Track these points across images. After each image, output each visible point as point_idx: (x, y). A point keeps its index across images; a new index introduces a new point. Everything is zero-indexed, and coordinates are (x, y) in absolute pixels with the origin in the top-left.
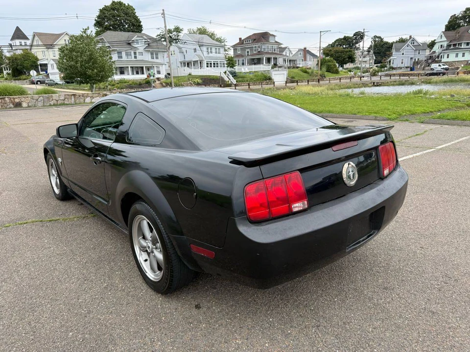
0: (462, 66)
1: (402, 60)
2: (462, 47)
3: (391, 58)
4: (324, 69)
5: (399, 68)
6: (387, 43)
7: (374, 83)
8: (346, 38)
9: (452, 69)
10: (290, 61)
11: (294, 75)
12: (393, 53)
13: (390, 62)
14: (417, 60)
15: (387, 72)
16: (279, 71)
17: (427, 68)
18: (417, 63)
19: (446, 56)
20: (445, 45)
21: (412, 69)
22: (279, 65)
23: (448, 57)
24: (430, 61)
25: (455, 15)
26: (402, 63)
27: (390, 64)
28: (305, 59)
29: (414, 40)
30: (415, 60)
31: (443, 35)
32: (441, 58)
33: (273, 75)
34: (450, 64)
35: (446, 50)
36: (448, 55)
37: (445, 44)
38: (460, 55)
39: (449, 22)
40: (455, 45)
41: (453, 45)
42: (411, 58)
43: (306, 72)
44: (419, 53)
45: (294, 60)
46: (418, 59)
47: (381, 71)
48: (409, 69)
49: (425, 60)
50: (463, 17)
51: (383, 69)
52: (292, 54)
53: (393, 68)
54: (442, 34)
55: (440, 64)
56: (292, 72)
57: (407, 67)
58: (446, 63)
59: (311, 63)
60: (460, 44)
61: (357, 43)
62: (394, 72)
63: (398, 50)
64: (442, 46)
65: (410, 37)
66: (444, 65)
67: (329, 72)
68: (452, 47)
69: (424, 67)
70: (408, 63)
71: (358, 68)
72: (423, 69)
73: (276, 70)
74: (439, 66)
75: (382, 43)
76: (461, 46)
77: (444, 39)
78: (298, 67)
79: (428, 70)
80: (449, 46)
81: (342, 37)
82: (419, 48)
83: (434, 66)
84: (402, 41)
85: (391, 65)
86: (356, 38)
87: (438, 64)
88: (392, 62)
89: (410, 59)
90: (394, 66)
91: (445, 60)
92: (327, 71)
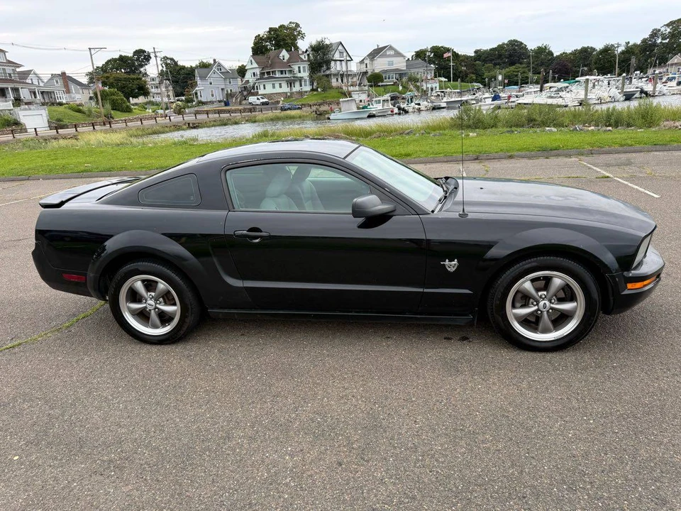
0: (282, 99)
1: (212, 91)
2: (277, 76)
3: (197, 89)
4: (108, 106)
5: (210, 102)
6: (183, 68)
7: (189, 124)
8: (122, 59)
9: (273, 103)
10: (42, 93)
11: (60, 117)
12: (198, 83)
13: (196, 94)
14: (229, 91)
15: (196, 109)
16: (30, 109)
17: (244, 102)
18: (230, 95)
19: (262, 87)
20: (258, 73)
21: (227, 104)
22: (25, 101)
23: (265, 88)
24: (245, 93)
25: (259, 35)
26: (213, 95)
27: (197, 97)
28: (68, 91)
29: (220, 65)
30: (227, 91)
31: (253, 61)
32: (257, 89)
33: (21, 117)
34: (269, 96)
35: (260, 79)
36: (264, 85)
37: (258, 71)
38: (277, 85)
39: (255, 44)
40: (268, 73)
41: (267, 73)
42: (222, 89)
43: (79, 111)
44: (230, 82)
45: (50, 92)
46: (231, 90)
47: (188, 107)
48: (223, 104)
49: (240, 92)
50: (269, 39)
51: (190, 104)
52: (43, 82)
53: (203, 103)
54: (252, 58)
55: (259, 97)
56: (54, 111)
57: (220, 101)
58: (264, 96)
59: (80, 97)
60: (273, 72)
61: (142, 66)
62: (206, 108)
63: (203, 78)
64: (254, 73)
65: (214, 60)
66: (262, 98)
67: (115, 109)
68: (266, 76)
69: (240, 102)
70: (219, 96)
71: (152, 103)
72: (240, 104)
73: (25, 109)
74: (258, 99)
75: (178, 68)
76: (275, 74)
77: (255, 65)
78: (61, 104)
79: (246, 104)
80: (262, 74)
81: (117, 57)
82: (227, 75)
83: (252, 99)
84: (204, 66)
85: (200, 98)
86: (138, 60)
87: (256, 97)
88: (199, 94)
89: (220, 90)
90: (203, 100)
91: (261, 91)
92: (113, 109)
